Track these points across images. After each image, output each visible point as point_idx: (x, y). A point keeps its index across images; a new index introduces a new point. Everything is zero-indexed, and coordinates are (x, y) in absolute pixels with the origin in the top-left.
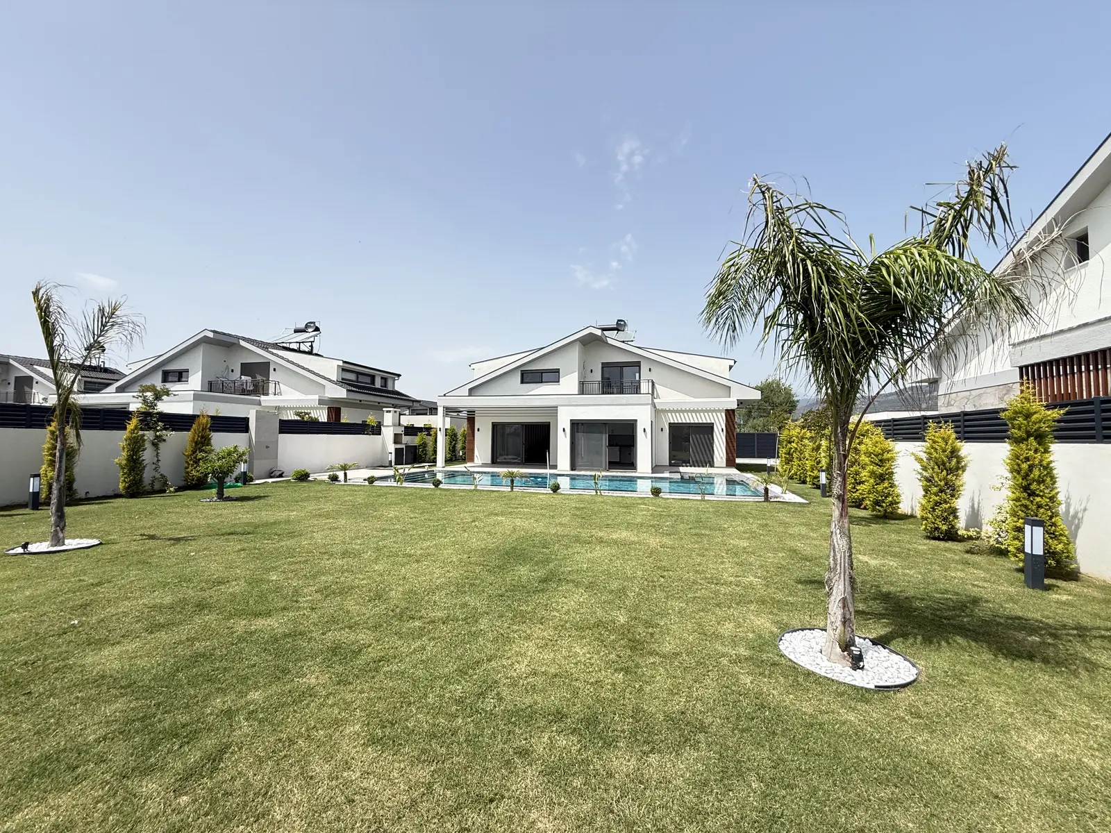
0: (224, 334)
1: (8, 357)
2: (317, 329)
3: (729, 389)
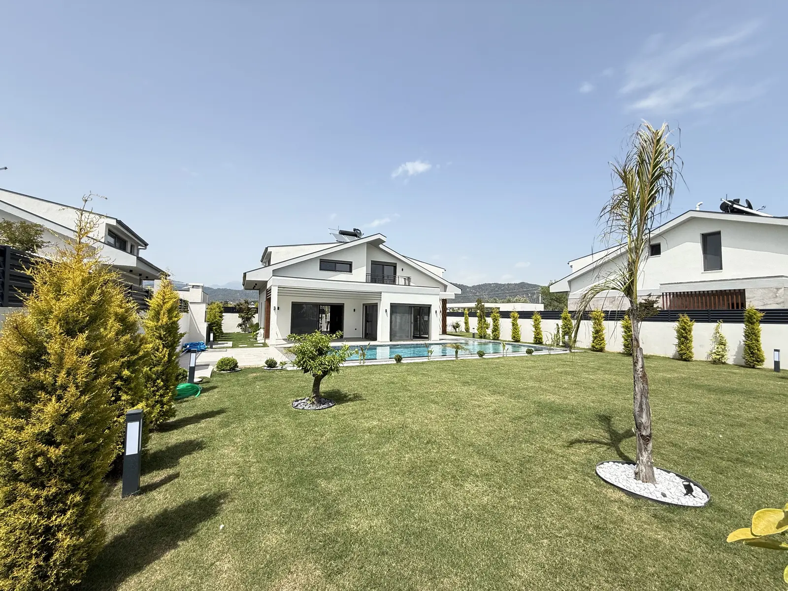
3: (445, 286)
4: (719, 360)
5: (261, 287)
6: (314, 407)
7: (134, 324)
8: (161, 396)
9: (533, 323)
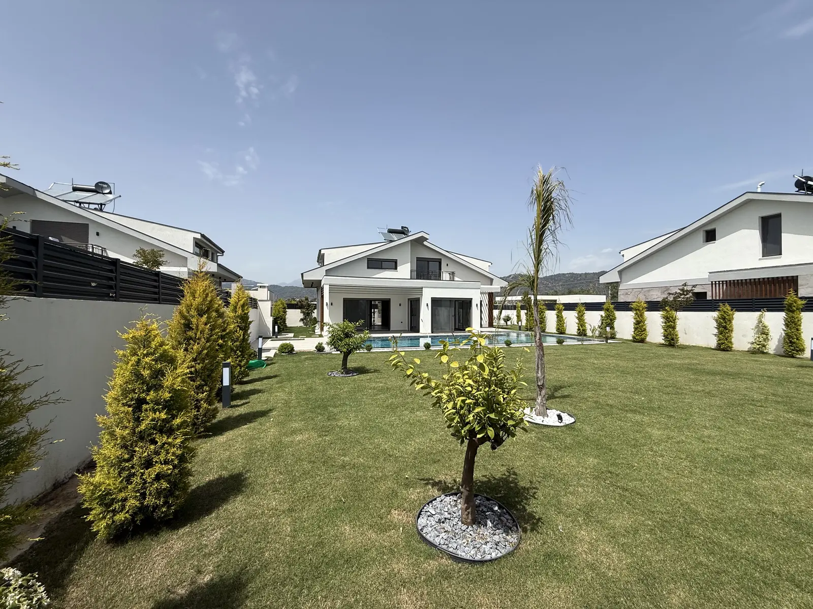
3: (492, 280)
4: (758, 349)
5: (316, 285)
6: (341, 375)
7: (223, 313)
8: (240, 361)
9: (577, 316)
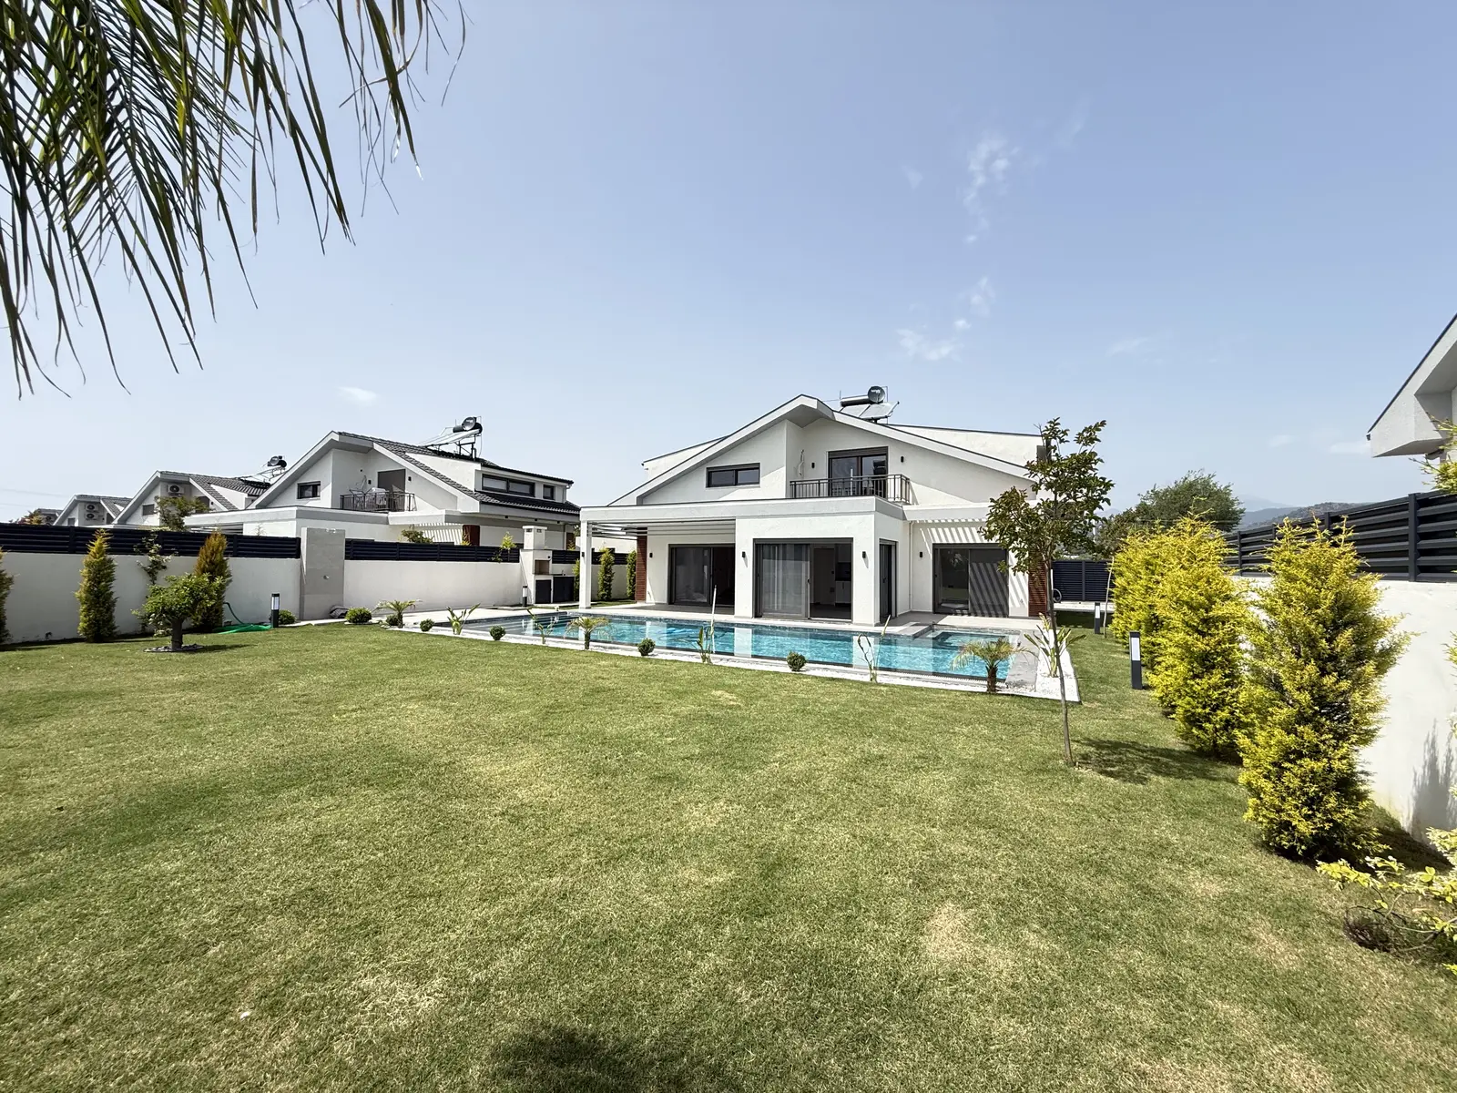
0: (356, 436)
1: (189, 476)
2: (478, 426)
